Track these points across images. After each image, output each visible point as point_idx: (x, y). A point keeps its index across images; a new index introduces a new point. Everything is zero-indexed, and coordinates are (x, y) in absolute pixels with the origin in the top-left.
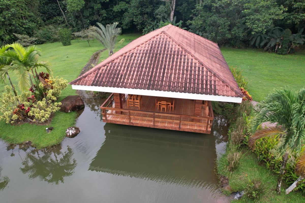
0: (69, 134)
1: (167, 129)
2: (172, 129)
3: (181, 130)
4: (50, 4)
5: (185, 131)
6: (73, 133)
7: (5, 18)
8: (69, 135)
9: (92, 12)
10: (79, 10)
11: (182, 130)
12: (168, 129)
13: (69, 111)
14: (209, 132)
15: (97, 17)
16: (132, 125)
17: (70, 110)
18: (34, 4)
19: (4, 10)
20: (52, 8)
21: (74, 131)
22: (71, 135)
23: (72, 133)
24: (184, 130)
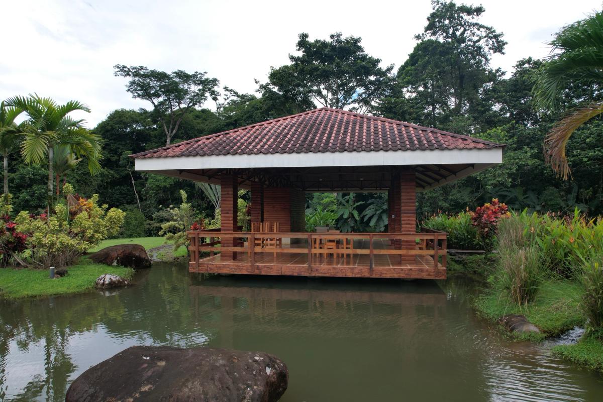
0: (104, 280)
1: (341, 276)
2: (354, 276)
3: (374, 276)
4: (118, 187)
5: (384, 276)
6: (114, 279)
7: (32, 196)
8: (103, 284)
9: (191, 192)
10: (168, 186)
11: (377, 276)
12: (344, 275)
13: (115, 264)
14: (443, 275)
15: (197, 202)
16: (257, 272)
17: (118, 261)
18: (91, 182)
19: (35, 183)
20: (121, 192)
21: (117, 278)
22: (107, 282)
23: (110, 279)
24: (382, 274)
